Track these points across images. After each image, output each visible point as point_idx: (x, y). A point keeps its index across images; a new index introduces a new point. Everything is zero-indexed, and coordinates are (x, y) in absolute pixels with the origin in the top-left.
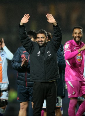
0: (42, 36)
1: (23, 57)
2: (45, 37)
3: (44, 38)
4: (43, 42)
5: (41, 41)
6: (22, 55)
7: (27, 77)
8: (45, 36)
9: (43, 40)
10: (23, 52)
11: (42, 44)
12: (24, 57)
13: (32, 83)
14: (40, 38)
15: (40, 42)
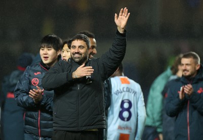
0: (80, 45)
1: (34, 83)
2: (86, 48)
3: (83, 47)
4: (81, 54)
5: (78, 53)
6: (33, 80)
7: (41, 120)
8: (86, 45)
9: (82, 51)
10: (35, 74)
11: (79, 58)
12: (36, 82)
13: (50, 131)
14: (77, 48)
15: (77, 55)
